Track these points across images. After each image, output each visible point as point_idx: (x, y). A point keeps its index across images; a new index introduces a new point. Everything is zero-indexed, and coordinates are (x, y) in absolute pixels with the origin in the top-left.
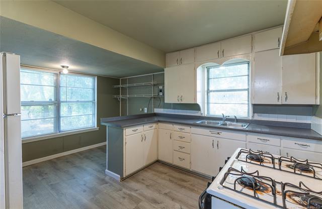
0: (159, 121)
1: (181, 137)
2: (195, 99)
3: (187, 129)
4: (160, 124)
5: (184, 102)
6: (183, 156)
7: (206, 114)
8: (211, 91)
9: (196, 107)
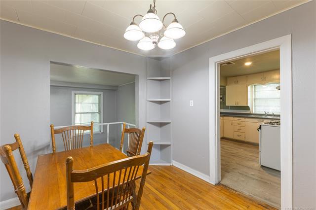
0: (224, 116)
1: (239, 124)
2: (247, 103)
3: (243, 119)
4: (224, 117)
5: (239, 105)
6: (240, 134)
7: (253, 112)
8: (257, 99)
9: (247, 108)
